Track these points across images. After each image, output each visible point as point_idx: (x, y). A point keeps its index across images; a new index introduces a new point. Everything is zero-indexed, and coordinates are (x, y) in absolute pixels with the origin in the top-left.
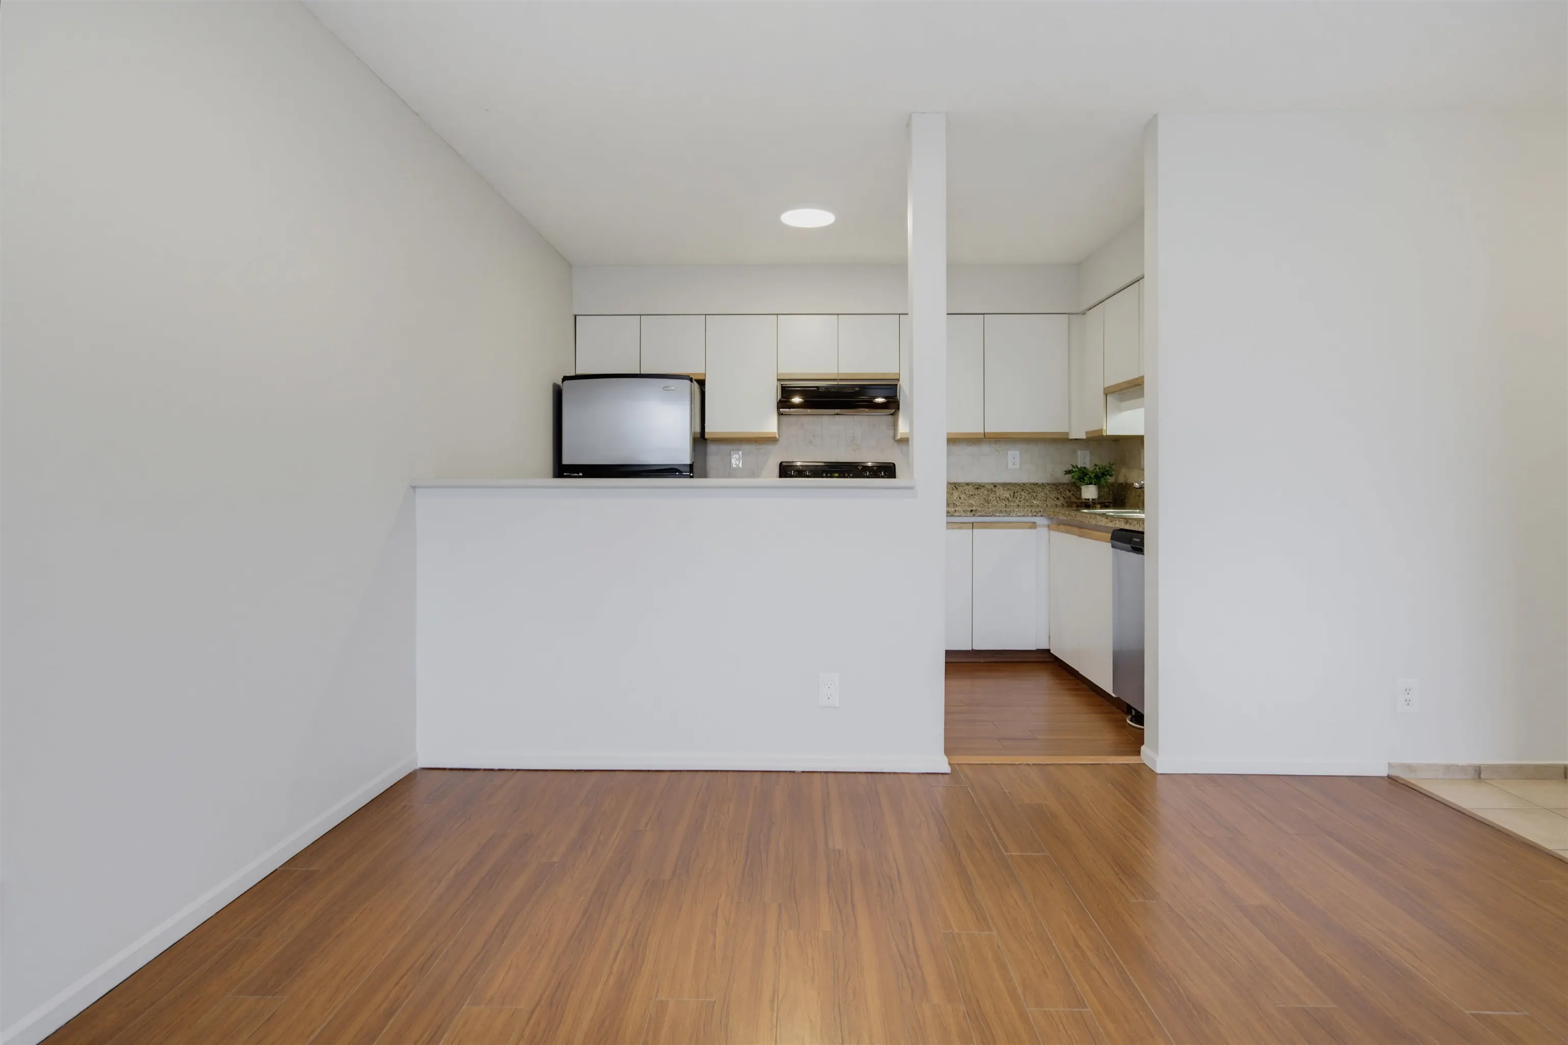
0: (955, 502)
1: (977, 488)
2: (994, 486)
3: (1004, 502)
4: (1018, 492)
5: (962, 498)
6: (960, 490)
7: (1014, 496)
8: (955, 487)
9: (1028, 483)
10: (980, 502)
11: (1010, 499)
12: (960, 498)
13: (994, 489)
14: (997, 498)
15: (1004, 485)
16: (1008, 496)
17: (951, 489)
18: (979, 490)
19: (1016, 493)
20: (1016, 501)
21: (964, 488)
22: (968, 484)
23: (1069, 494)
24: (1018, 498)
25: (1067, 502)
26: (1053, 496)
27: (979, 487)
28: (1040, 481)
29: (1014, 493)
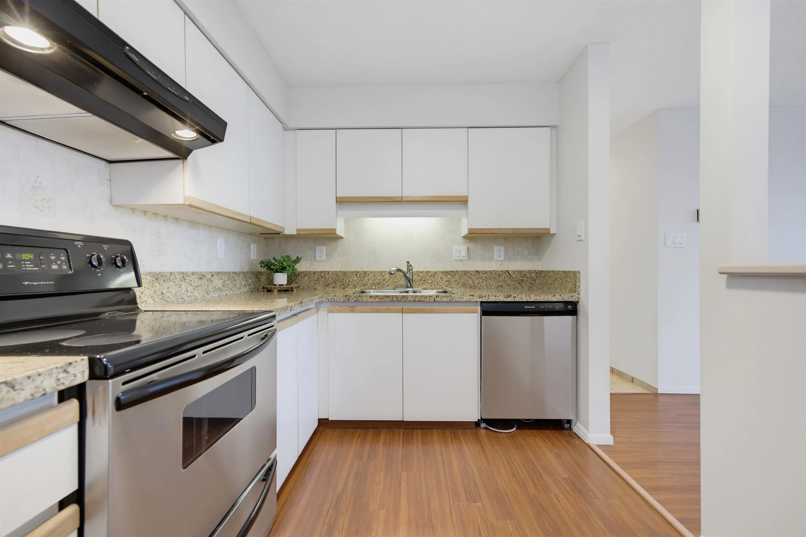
0: (183, 296)
1: (200, 278)
2: (212, 276)
3: (218, 291)
4: (226, 281)
5: (189, 291)
6: (187, 281)
7: (224, 285)
8: (183, 277)
9: (231, 272)
10: (203, 294)
11: (222, 288)
12: (187, 291)
13: (211, 279)
14: (214, 288)
15: (219, 273)
16: (220, 286)
17: (180, 280)
18: (202, 281)
19: (225, 282)
20: (225, 290)
21: (190, 278)
22: (193, 274)
23: (250, 281)
24: (226, 287)
25: (250, 289)
26: (243, 284)
27: (202, 276)
28: (237, 270)
29: (224, 281)
